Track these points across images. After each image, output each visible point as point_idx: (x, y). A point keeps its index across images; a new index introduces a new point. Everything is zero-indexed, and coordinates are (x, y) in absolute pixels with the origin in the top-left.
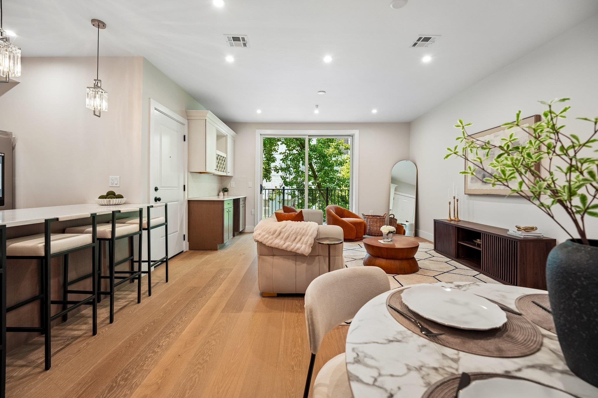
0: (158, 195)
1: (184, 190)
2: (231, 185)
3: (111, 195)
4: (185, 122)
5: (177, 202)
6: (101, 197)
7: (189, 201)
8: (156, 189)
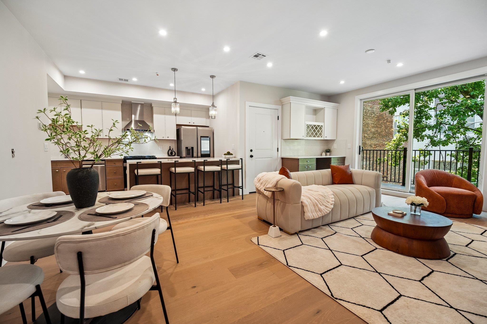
0: (252, 153)
1: (278, 151)
2: (335, 147)
3: (229, 153)
4: (280, 107)
5: (271, 158)
6: (225, 154)
7: (283, 159)
8: (251, 151)
